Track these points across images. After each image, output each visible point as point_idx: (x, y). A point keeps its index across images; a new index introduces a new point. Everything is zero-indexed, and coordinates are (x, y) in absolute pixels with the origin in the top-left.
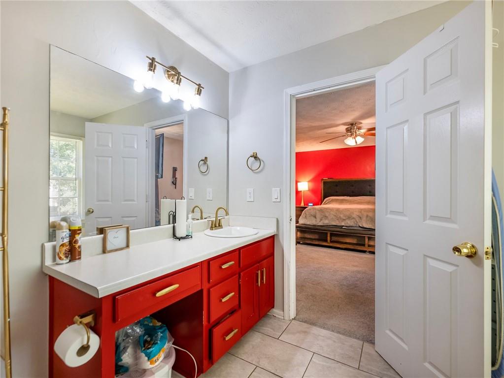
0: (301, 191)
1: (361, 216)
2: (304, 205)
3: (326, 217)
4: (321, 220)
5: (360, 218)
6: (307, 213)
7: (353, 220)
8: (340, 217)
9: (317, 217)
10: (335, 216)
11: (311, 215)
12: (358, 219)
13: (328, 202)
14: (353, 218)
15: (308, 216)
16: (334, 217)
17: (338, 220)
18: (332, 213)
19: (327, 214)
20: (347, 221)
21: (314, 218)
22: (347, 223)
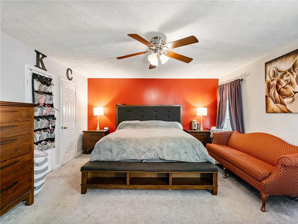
0: (97, 116)
1: (162, 148)
2: (100, 129)
3: (124, 150)
4: (118, 154)
5: (161, 149)
6: (101, 147)
7: (153, 152)
8: (140, 149)
9: (113, 151)
10: (134, 148)
11: (106, 149)
12: (158, 150)
13: (123, 127)
14: (154, 150)
15: (102, 150)
16: (133, 150)
17: (137, 153)
18: (130, 145)
19: (125, 147)
20: (147, 153)
21: (110, 153)
22: (148, 156)
